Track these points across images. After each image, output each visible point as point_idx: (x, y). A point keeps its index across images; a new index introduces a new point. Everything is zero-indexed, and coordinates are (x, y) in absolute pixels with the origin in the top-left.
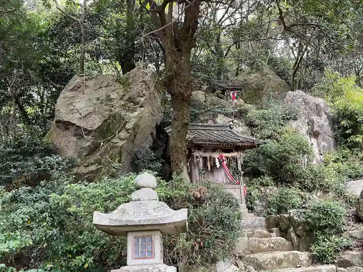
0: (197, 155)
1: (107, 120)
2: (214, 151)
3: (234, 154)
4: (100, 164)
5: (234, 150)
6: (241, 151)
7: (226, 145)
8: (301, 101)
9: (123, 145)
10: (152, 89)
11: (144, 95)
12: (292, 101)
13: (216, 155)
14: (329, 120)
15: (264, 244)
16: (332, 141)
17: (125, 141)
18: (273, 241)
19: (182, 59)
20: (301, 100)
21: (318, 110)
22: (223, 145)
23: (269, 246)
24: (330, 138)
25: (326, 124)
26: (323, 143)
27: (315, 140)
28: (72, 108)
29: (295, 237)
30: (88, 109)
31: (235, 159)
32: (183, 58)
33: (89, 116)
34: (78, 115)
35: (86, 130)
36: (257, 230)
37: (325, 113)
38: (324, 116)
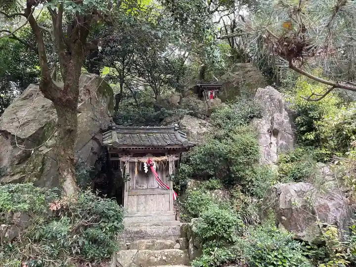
0: (124, 160)
1: (43, 128)
2: (143, 155)
3: (164, 158)
4: (24, 173)
5: (166, 153)
6: (172, 154)
7: (152, 148)
8: (268, 98)
9: (47, 153)
10: (94, 93)
11: (82, 100)
12: (260, 98)
13: (144, 160)
14: (289, 116)
15: (156, 257)
16: (291, 139)
17: (51, 149)
18: (166, 254)
19: (70, 62)
20: (268, 96)
21: (280, 107)
22: (149, 148)
23: (161, 259)
24: (290, 136)
25: (286, 121)
26: (281, 142)
27: (275, 139)
28: (15, 117)
29: (192, 249)
30: (28, 117)
31: (166, 163)
32: (72, 61)
33: (27, 124)
34: (16, 124)
35: (18, 138)
36: (158, 241)
37: (286, 109)
38: (285, 113)
